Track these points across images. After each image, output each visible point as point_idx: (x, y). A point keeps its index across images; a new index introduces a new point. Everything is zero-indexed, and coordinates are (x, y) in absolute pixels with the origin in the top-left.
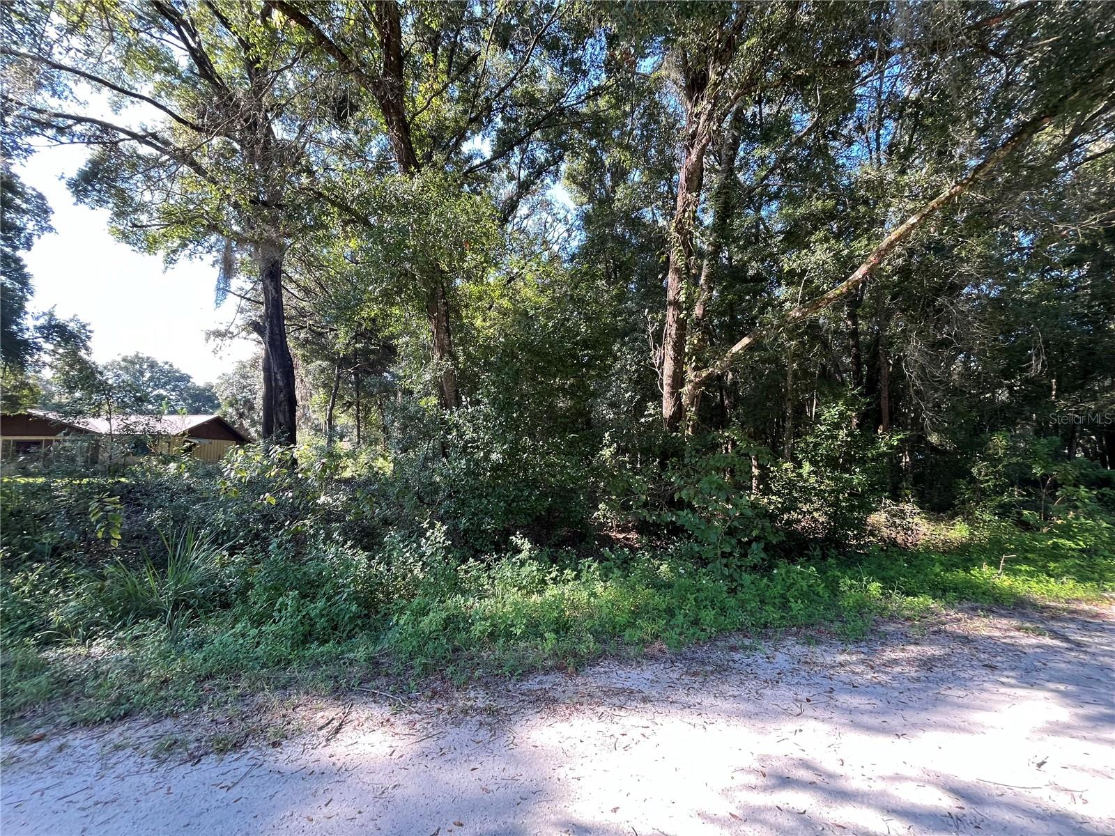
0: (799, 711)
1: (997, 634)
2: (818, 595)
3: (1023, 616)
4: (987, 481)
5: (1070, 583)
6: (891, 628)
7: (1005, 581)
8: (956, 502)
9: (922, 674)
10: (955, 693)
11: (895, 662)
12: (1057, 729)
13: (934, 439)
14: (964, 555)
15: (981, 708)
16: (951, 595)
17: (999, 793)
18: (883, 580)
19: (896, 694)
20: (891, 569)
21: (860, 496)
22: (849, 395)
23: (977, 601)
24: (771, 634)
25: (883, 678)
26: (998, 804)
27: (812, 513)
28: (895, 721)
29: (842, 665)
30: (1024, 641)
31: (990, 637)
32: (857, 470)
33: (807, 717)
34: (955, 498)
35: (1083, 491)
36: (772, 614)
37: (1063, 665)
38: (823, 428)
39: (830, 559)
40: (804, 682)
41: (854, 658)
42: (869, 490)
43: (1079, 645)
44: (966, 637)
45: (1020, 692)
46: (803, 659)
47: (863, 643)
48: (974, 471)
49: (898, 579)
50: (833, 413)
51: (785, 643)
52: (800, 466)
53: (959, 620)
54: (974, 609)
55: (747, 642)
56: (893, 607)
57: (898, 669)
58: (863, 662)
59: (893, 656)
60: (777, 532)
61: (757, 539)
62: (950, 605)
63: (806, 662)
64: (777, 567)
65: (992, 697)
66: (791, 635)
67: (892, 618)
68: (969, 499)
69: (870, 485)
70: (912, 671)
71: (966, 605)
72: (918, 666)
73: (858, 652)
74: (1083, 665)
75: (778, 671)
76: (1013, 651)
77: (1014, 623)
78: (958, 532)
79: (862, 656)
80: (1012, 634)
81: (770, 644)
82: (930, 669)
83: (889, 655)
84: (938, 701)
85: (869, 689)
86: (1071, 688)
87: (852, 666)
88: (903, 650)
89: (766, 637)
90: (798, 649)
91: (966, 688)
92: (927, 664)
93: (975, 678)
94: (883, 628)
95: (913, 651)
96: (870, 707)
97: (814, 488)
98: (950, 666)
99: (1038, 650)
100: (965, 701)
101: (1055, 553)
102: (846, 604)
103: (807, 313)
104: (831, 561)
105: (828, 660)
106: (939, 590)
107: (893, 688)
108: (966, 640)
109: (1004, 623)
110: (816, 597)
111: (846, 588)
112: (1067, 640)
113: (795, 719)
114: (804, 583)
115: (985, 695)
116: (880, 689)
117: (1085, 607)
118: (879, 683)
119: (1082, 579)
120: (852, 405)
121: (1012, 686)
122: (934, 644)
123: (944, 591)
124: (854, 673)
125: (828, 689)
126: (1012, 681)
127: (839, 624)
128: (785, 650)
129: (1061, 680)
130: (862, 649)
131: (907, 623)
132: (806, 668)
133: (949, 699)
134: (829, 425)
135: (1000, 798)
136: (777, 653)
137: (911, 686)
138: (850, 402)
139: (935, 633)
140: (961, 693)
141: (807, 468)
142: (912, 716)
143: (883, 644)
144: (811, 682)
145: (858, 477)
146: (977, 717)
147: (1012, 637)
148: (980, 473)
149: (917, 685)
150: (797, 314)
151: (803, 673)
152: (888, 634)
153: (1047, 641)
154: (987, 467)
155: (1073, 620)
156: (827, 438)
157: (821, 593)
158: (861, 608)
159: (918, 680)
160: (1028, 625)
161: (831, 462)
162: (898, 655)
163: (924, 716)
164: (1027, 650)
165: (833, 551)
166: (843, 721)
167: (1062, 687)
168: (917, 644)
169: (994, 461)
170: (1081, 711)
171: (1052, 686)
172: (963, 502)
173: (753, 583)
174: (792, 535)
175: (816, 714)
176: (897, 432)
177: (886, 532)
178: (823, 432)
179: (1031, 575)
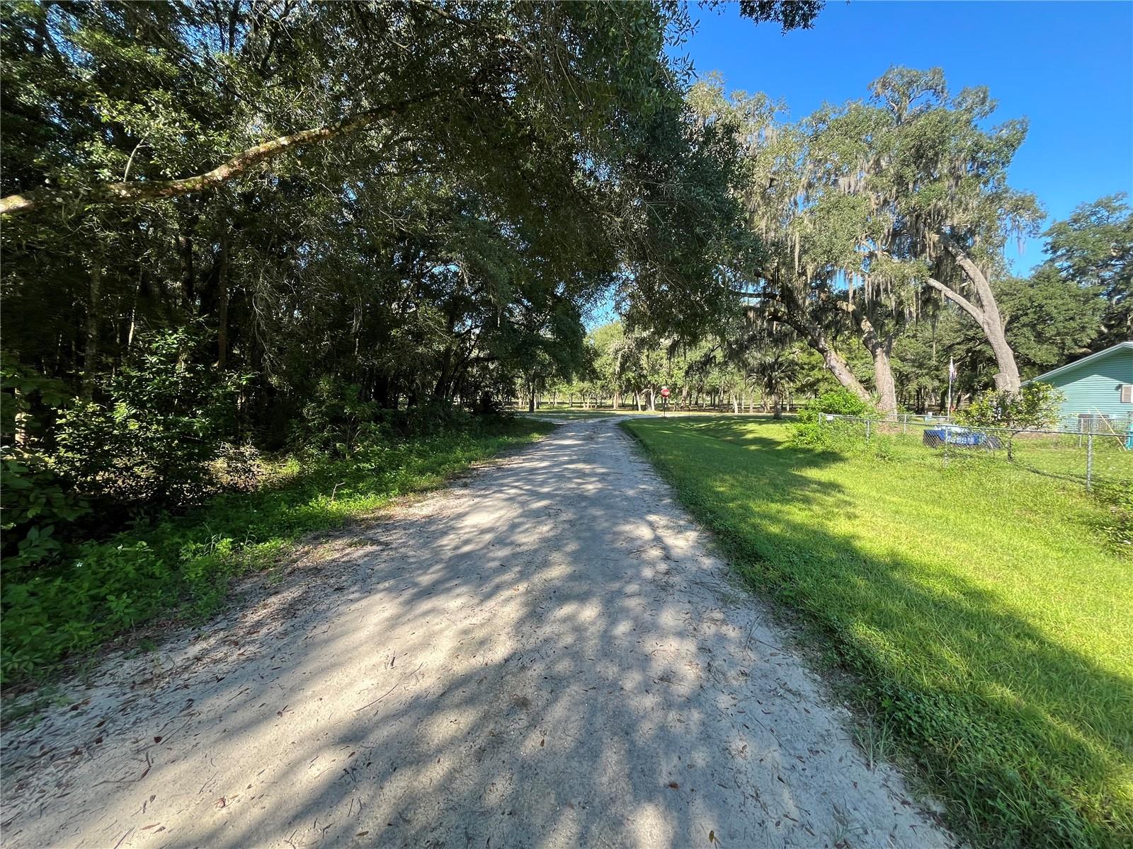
0: (144, 766)
1: (337, 555)
2: (152, 576)
3: (351, 533)
4: (314, 420)
5: (372, 496)
6: (247, 585)
7: (333, 506)
8: (288, 440)
9: (289, 624)
10: (319, 631)
11: (259, 624)
12: (394, 623)
13: (274, 380)
14: (298, 489)
15: (342, 634)
16: (297, 530)
17: (374, 712)
18: (232, 533)
19: (268, 662)
20: (239, 518)
21: (200, 443)
22: (193, 321)
23: (317, 530)
24: (76, 665)
25: (250, 650)
26: (377, 725)
27: (131, 468)
28: (271, 698)
29: (198, 659)
30: (355, 555)
31: (333, 560)
32: (199, 412)
33: (160, 767)
34: (286, 436)
35: (373, 426)
36: (78, 630)
37: (383, 566)
38: (154, 359)
39: (163, 525)
40: (147, 713)
41: (212, 641)
42: (211, 434)
43: (387, 544)
44: (316, 568)
45: (364, 603)
46: (138, 679)
47: (221, 617)
48: (305, 411)
49: (248, 528)
50: (170, 341)
51: (104, 668)
52: (112, 409)
53: (307, 553)
54: (316, 538)
55: (25, 701)
56: (247, 559)
57: (264, 631)
58: (224, 642)
59: (256, 618)
60: (76, 504)
61: (38, 521)
62: (298, 541)
63: (143, 683)
64: (80, 556)
65: (348, 618)
66: (114, 650)
67: (248, 573)
68: (299, 437)
69: (213, 429)
70: (277, 627)
71: (310, 535)
72: (283, 617)
73: (216, 632)
74: (393, 559)
75: (97, 721)
76: (351, 566)
77: (346, 540)
78: (291, 467)
79: (222, 634)
80: (347, 552)
81: (75, 682)
82: (294, 616)
83: (252, 618)
84: (310, 646)
85: (237, 673)
86: (392, 582)
87: (212, 654)
88: (265, 606)
89: (69, 673)
90: (129, 667)
91: (327, 619)
92: (290, 611)
93: (332, 606)
94: (239, 589)
95: (275, 602)
96: (242, 697)
97: (136, 437)
98: (309, 604)
99: (366, 559)
100: (330, 633)
101: (359, 476)
102: (193, 576)
103: (140, 196)
104: (167, 526)
105: (179, 660)
106: (287, 529)
107: (263, 657)
108: (316, 571)
109: (339, 543)
110: (149, 581)
111: (190, 555)
112: (380, 543)
113: (142, 783)
114: (130, 568)
115: (343, 619)
116: (250, 667)
117: (382, 513)
118: (248, 659)
119: (379, 492)
120: (196, 334)
121: (358, 600)
122: (292, 586)
123: (290, 527)
124: (215, 662)
125: (184, 704)
126: (357, 595)
127: (187, 605)
128: (107, 680)
129: (385, 579)
130: (220, 626)
131: (263, 574)
132: (148, 690)
133: (316, 640)
134: (163, 355)
135: (377, 717)
136: (92, 692)
137: (280, 644)
138: (194, 331)
139: (290, 574)
140: (324, 628)
141: (122, 410)
142: (287, 680)
143: (243, 608)
144: (158, 707)
145: (199, 421)
146: (341, 644)
147: (347, 554)
148: (308, 414)
149: (286, 640)
150: (124, 192)
151: (142, 701)
152: (246, 593)
153: (369, 548)
154: (314, 408)
155: (378, 525)
156: (159, 372)
157: (157, 574)
158: (212, 573)
159: (286, 633)
160: (356, 539)
161: (163, 403)
162: (262, 613)
163: (299, 672)
164: (360, 562)
165: (165, 512)
166: (213, 738)
167: (387, 585)
168: (276, 593)
169: (321, 403)
170: (401, 599)
171: (381, 586)
172: (294, 440)
173: (32, 594)
174: (100, 502)
175: (174, 753)
176: (246, 370)
177: (226, 479)
178: (153, 365)
179: (350, 496)
